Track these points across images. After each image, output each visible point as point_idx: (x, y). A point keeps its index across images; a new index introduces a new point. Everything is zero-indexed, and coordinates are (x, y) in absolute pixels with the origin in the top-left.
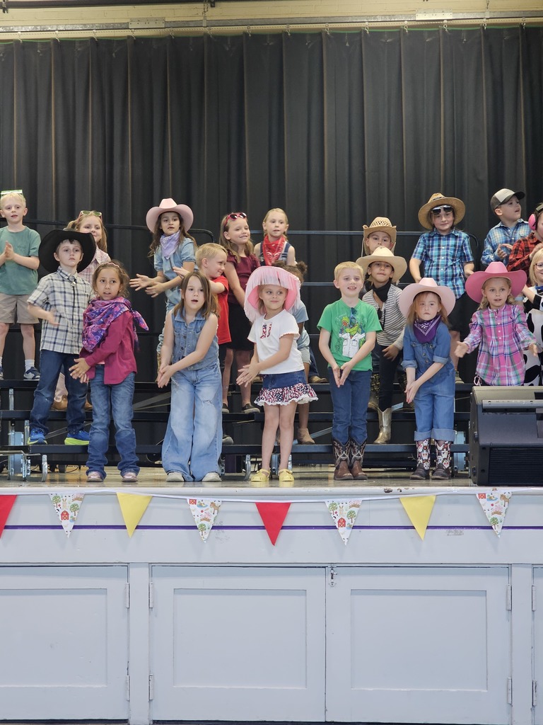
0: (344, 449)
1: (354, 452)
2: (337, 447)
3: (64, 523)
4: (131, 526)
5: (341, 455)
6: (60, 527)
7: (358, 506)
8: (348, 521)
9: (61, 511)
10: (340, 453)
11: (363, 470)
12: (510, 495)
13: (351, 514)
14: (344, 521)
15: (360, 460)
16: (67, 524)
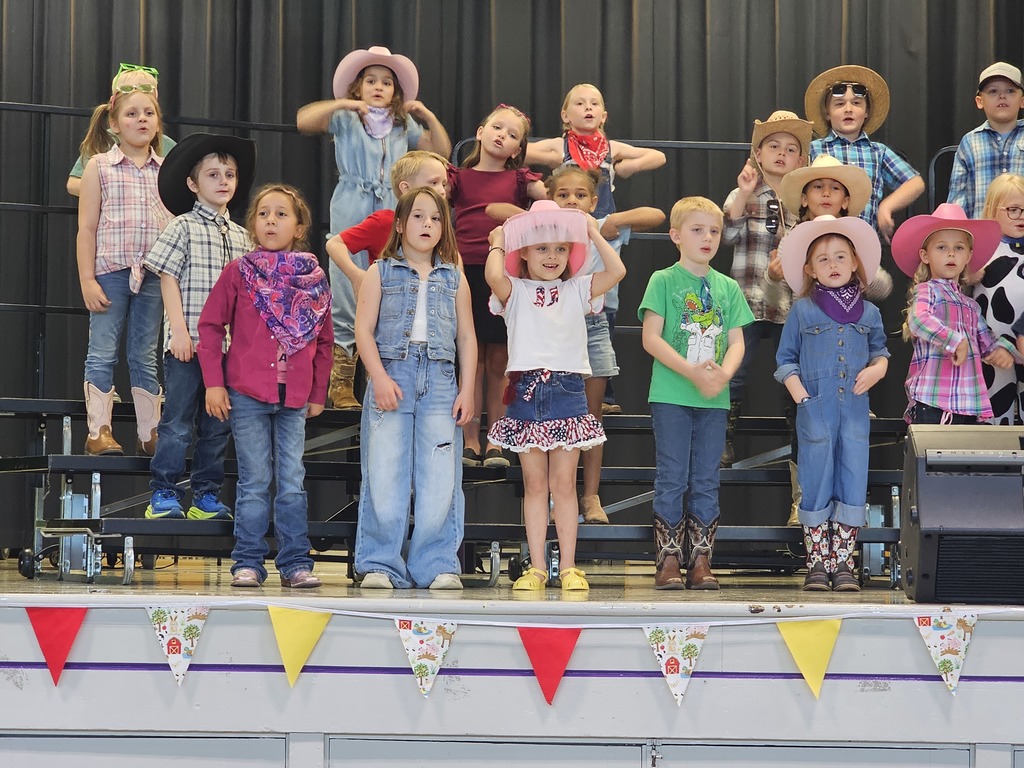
0: (672, 535)
1: (697, 540)
2: (660, 530)
3: (172, 660)
4: (293, 667)
5: (669, 545)
6: (166, 667)
7: (702, 636)
8: (684, 663)
9: (167, 638)
10: (665, 541)
11: (713, 571)
12: (974, 621)
13: (689, 651)
14: (677, 663)
15: (707, 553)
16: (179, 663)
